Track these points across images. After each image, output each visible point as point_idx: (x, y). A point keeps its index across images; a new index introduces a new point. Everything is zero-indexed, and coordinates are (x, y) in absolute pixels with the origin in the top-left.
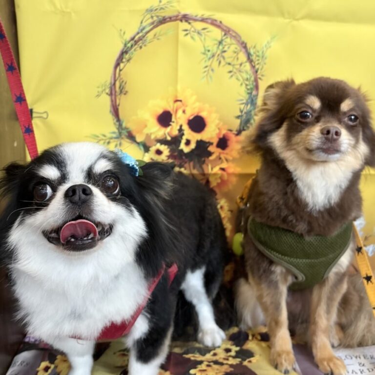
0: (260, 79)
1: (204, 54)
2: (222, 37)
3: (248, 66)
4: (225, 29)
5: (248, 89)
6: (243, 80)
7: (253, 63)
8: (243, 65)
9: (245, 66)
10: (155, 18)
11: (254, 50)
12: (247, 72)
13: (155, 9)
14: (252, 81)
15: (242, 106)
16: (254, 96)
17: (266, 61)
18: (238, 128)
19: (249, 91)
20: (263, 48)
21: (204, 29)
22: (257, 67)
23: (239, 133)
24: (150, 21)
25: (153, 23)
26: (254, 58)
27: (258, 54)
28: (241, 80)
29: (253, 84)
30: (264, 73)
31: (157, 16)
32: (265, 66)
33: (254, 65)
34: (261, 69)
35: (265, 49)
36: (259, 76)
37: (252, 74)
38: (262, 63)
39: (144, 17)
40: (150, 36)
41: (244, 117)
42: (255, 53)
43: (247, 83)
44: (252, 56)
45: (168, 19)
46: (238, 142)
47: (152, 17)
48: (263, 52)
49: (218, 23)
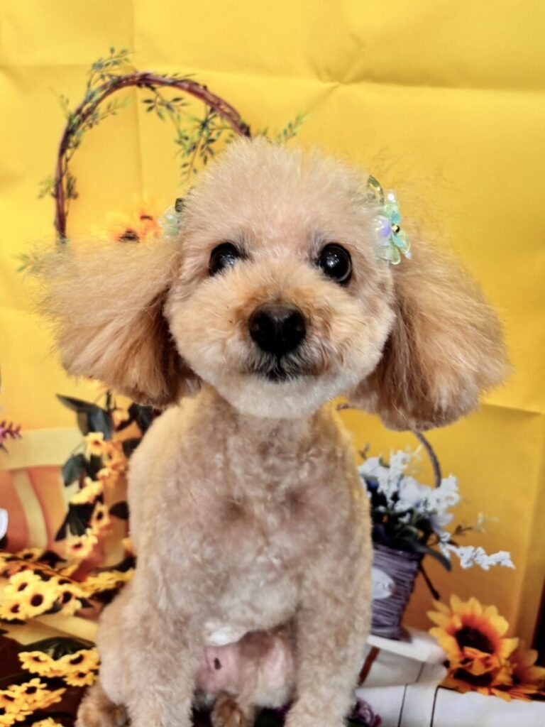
1: (180, 143)
2: (207, 115)
4: (212, 99)
10: (107, 79)
13: (105, 63)
21: (177, 100)
24: (101, 83)
25: (104, 87)
31: (111, 76)
39: (92, 76)
40: (102, 107)
45: (124, 82)
47: (102, 77)
49: (200, 89)
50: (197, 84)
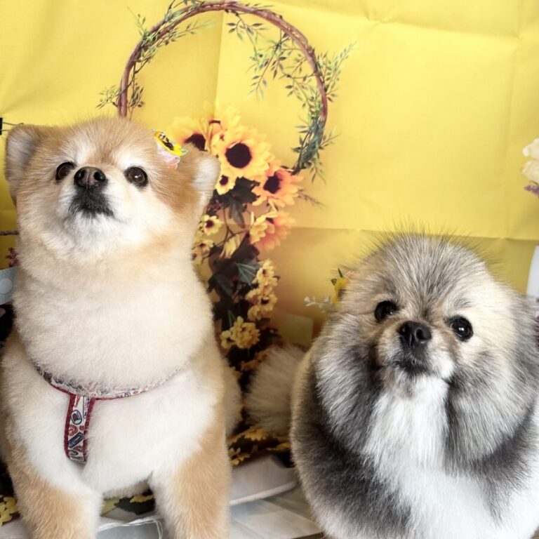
0: (330, 99)
1: (254, 59)
2: (281, 39)
3: (314, 81)
4: (286, 27)
5: (313, 113)
6: (307, 100)
7: (321, 77)
8: (308, 79)
9: (310, 81)
10: (190, 4)
11: (325, 59)
12: (312, 89)
14: (319, 102)
15: (304, 136)
16: (320, 121)
17: (340, 76)
18: (296, 165)
19: (313, 116)
21: (257, 25)
22: (327, 83)
23: (296, 171)
25: (186, 10)
26: (323, 70)
27: (328, 65)
28: (304, 100)
29: (319, 106)
30: (335, 92)
32: (337, 82)
33: (322, 80)
34: (332, 87)
35: (339, 59)
36: (328, 96)
37: (319, 93)
38: (334, 79)
41: (305, 150)
42: (324, 64)
43: (312, 104)
44: (320, 67)
45: (208, 7)
46: (293, 183)
47: (185, 1)
48: (336, 64)
49: (277, 18)
50: (274, 14)
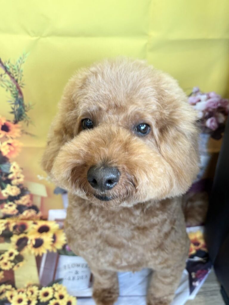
0: (22, 87)
3: (7, 77)
5: (14, 94)
6: (8, 87)
7: (11, 75)
8: (3, 76)
9: (5, 77)
11: (9, 64)
12: (8, 82)
14: (16, 89)
15: (13, 106)
16: (20, 99)
17: (23, 73)
18: (15, 120)
19: (15, 95)
20: (17, 63)
22: (16, 78)
23: (16, 122)
26: (11, 70)
27: (14, 68)
28: (6, 87)
29: (17, 90)
30: (24, 83)
32: (23, 78)
33: (13, 76)
34: (21, 80)
35: (19, 64)
36: (20, 85)
37: (13, 84)
38: (20, 75)
41: (17, 113)
42: (10, 67)
43: (12, 89)
44: (9, 69)
46: (17, 128)
48: (18, 67)
